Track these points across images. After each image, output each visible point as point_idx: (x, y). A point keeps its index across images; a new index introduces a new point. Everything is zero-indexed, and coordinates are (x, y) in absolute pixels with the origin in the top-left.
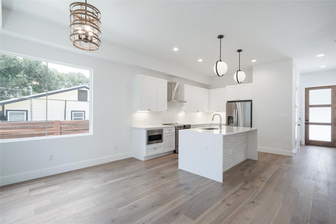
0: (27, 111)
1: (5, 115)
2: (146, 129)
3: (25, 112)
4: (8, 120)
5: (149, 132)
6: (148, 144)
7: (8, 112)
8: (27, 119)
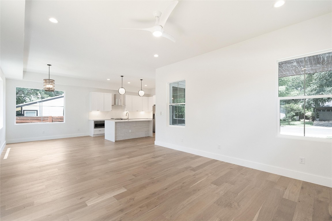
0: (37, 111)
1: (23, 113)
2: (93, 120)
3: (36, 111)
4: (25, 116)
5: (95, 122)
6: (95, 128)
7: (25, 111)
8: (37, 115)
